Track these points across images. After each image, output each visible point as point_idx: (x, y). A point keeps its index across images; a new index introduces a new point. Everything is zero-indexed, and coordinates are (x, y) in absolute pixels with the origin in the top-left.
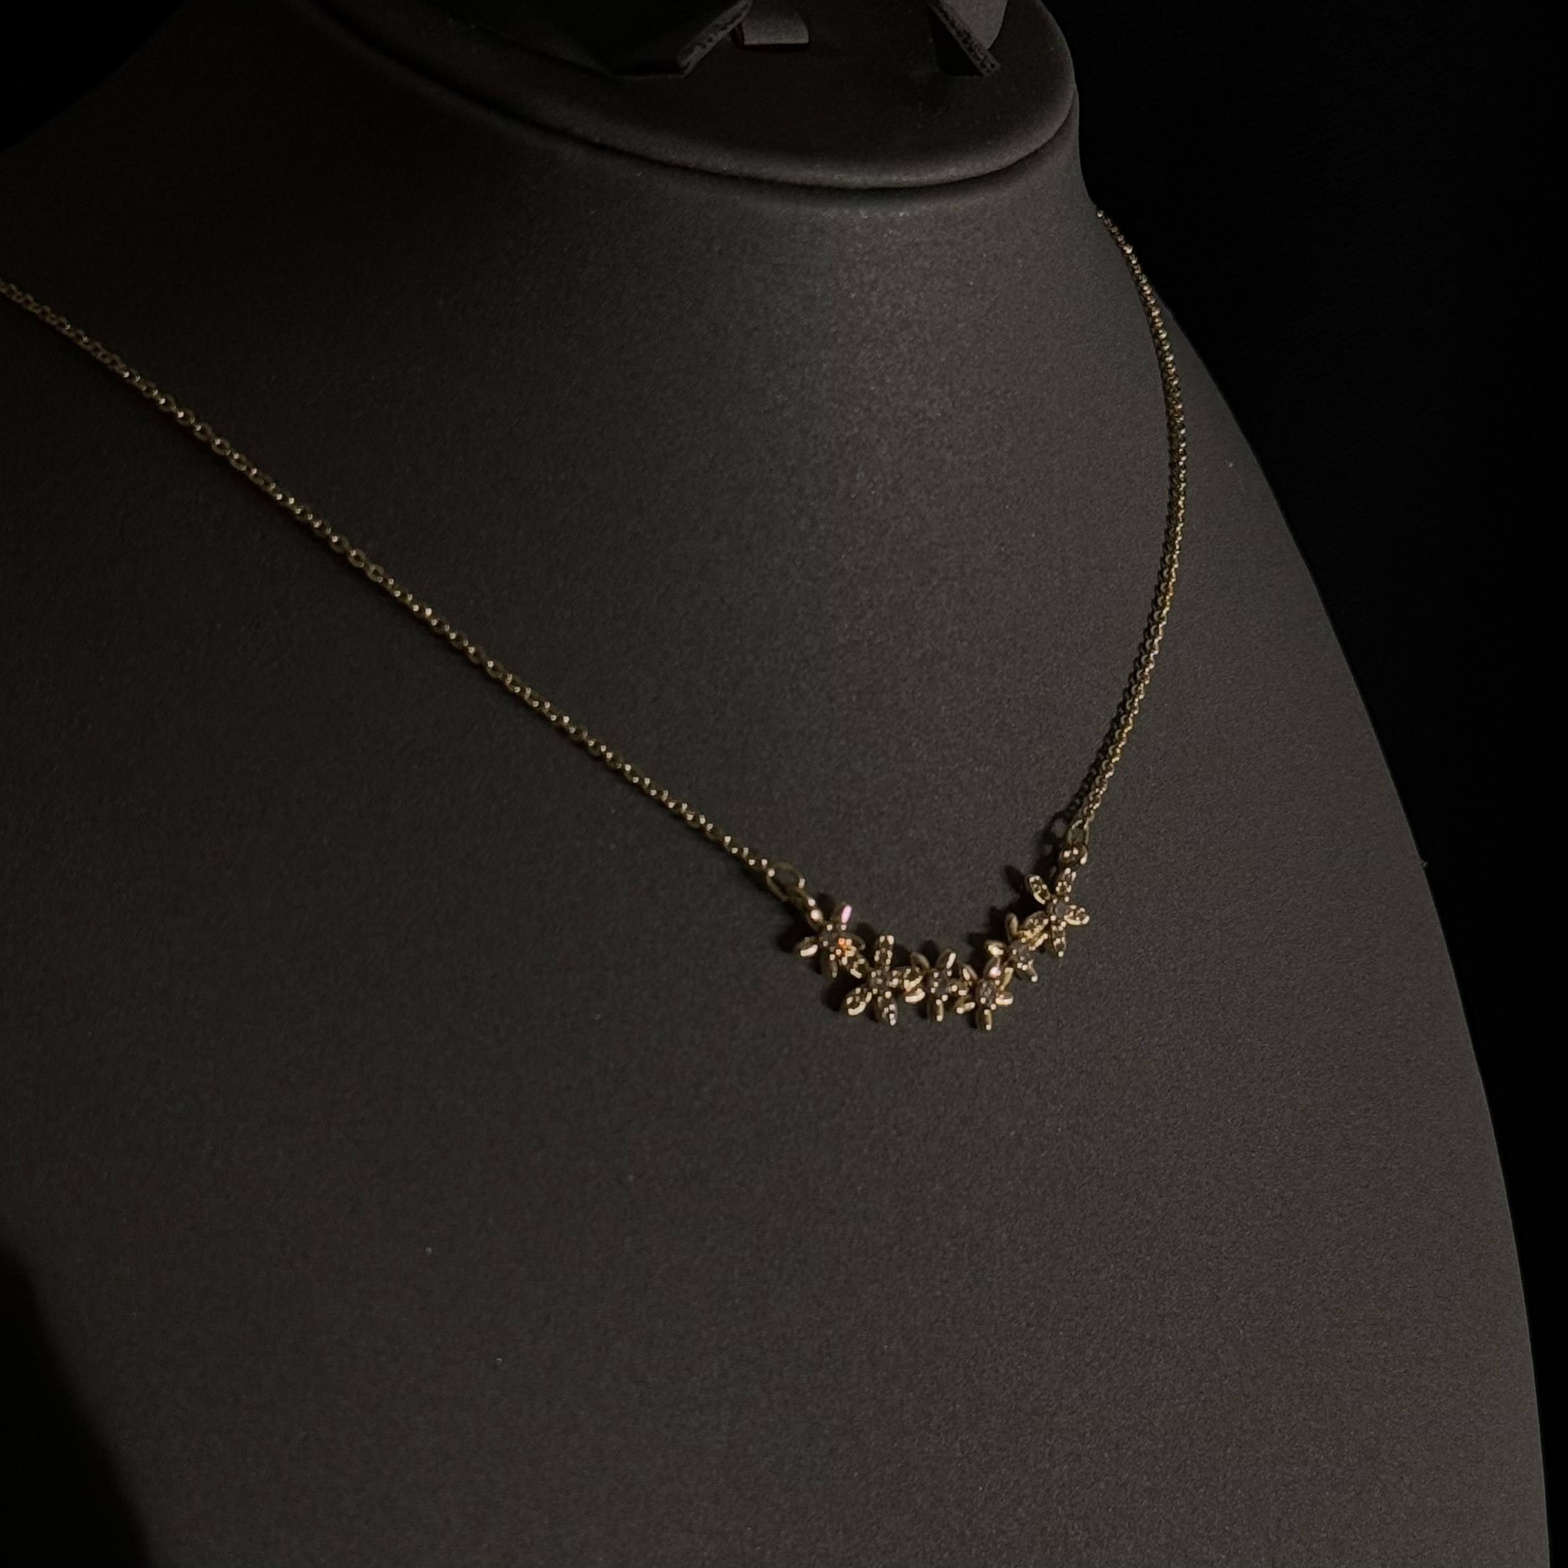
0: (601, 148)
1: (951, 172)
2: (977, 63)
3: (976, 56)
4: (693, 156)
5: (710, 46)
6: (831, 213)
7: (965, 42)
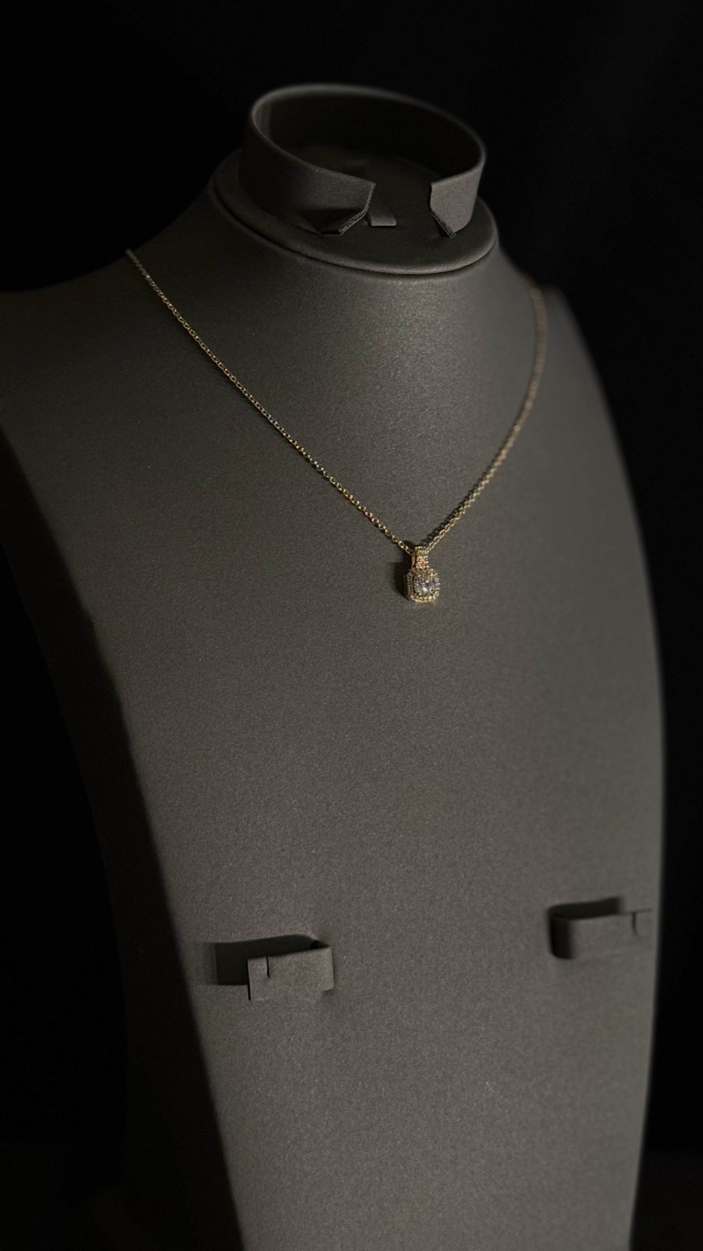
0: (311, 258)
1: (435, 270)
2: (448, 234)
3: (448, 231)
4: (342, 262)
5: (350, 226)
6: (389, 282)
7: (444, 226)
